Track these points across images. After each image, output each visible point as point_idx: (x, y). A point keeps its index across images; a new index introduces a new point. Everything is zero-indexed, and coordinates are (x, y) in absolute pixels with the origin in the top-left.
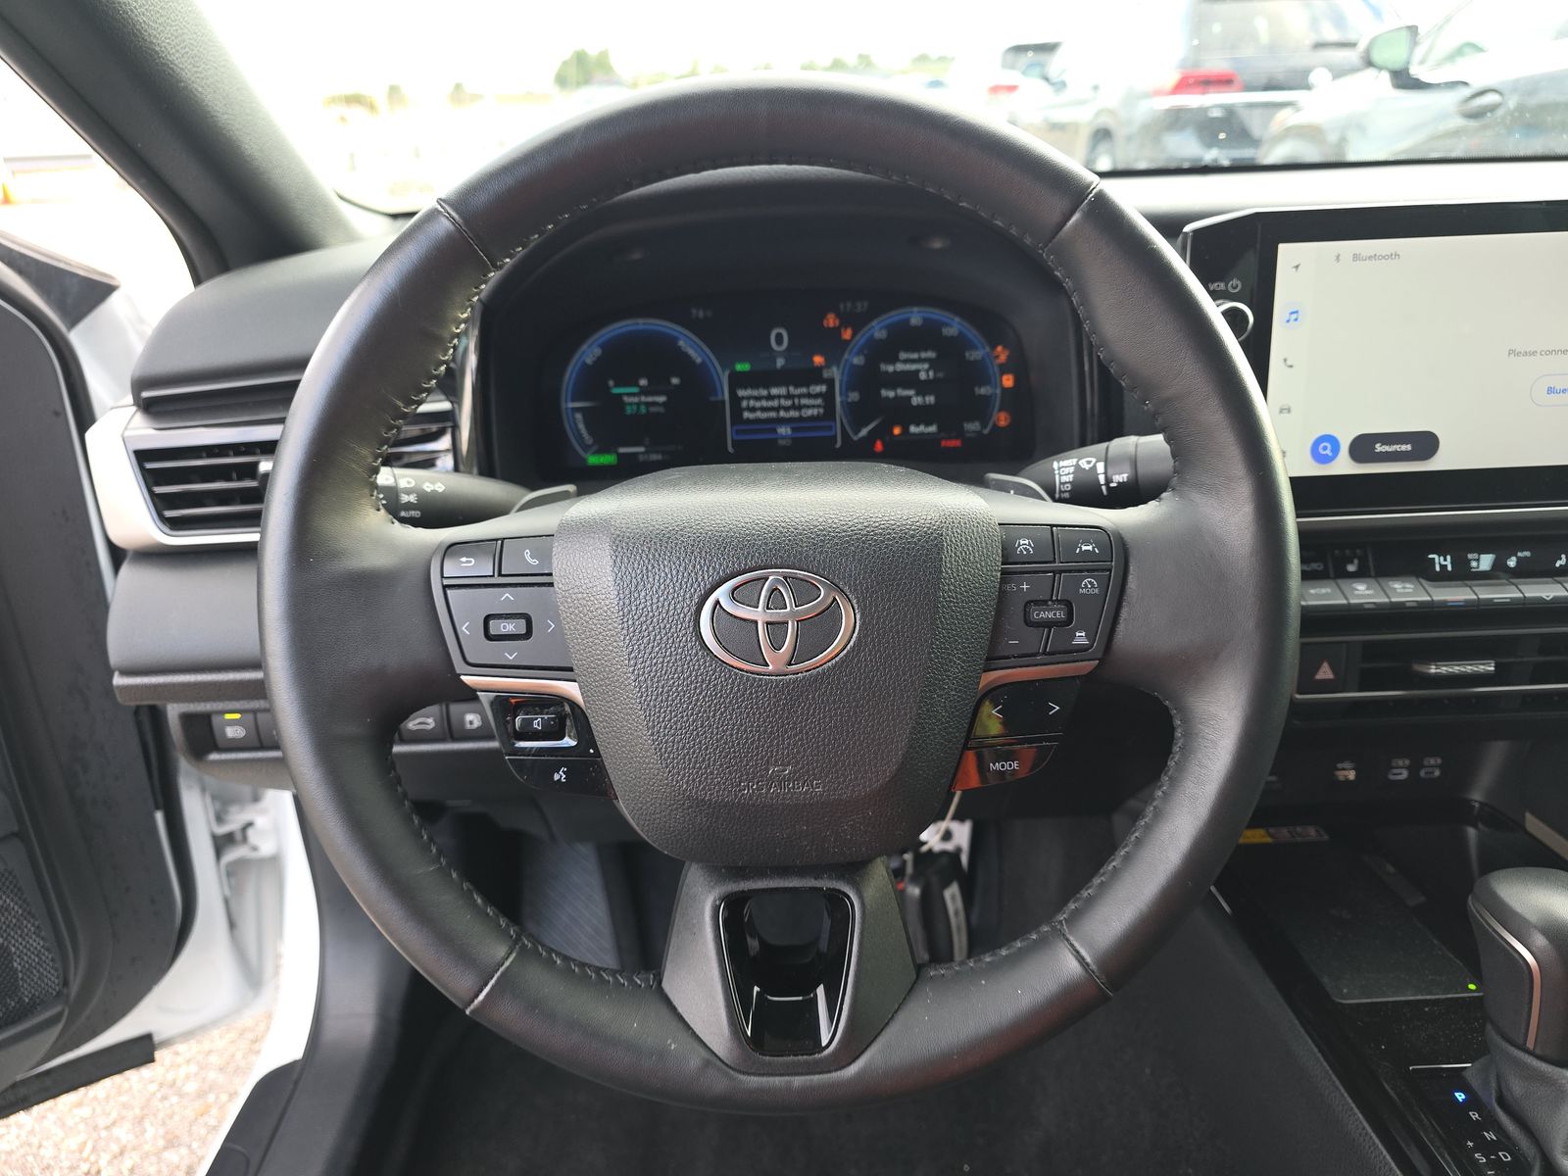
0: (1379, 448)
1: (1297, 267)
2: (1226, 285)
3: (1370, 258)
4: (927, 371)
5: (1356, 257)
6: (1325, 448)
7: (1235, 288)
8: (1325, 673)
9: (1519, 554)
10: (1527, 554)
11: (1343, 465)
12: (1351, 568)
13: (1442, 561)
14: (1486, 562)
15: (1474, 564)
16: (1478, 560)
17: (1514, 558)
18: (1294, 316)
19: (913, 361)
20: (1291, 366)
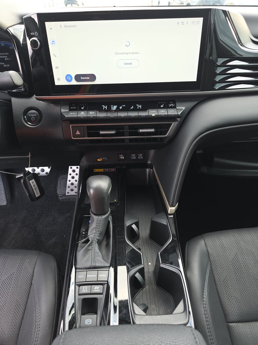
0: (82, 78)
1: (51, 29)
2: (34, 34)
3: (69, 26)
4: (7, 58)
5: (65, 26)
6: (69, 78)
7: (37, 34)
8: (78, 133)
9: (123, 106)
10: (125, 106)
11: (74, 82)
12: (82, 108)
13: (105, 107)
14: (115, 107)
15: (112, 108)
16: (113, 107)
17: (121, 107)
18: (53, 42)
19: (3, 55)
20: (56, 56)
